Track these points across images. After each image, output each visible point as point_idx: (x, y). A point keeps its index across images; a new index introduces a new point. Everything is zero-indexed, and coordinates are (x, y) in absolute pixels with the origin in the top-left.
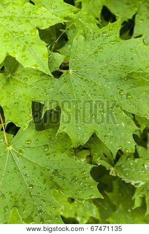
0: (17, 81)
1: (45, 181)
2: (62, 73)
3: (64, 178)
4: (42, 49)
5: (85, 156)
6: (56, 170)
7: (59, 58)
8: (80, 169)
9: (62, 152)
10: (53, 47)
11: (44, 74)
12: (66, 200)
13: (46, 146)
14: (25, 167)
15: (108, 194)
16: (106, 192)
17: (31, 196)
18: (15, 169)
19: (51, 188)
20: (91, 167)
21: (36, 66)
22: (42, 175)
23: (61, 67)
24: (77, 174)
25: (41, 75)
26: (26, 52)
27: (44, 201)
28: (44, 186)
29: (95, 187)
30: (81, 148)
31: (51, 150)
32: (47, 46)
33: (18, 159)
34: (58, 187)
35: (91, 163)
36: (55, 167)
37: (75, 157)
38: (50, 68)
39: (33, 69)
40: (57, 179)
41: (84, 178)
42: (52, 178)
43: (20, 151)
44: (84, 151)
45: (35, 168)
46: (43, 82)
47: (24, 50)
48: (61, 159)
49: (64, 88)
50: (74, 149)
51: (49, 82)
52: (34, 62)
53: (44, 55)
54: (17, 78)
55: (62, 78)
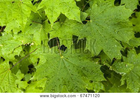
0: (65, 25)
1: (79, 73)
2: (87, 22)
3: (88, 71)
4: (78, 10)
5: (98, 61)
6: (84, 68)
7: (86, 15)
8: (95, 67)
9: (87, 59)
10: (83, 10)
11: (78, 22)
12: (89, 81)
13: (79, 56)
14: (69, 66)
15: (109, 79)
16: (107, 78)
17: (72, 80)
18: (65, 67)
19: (82, 76)
20: (100, 66)
21: (74, 18)
22: (77, 70)
23: (86, 19)
24: (94, 69)
25: (77, 23)
26: (70, 12)
27: (78, 82)
28: (78, 75)
29: (102, 75)
30: (96, 57)
31: (81, 58)
32: (80, 9)
33: (66, 62)
34: (85, 76)
35: (100, 64)
36: (84, 66)
37: (93, 61)
38: (81, 19)
39: (73, 20)
40: (84, 72)
41: (97, 71)
42: (82, 71)
43: (67, 58)
44: (97, 58)
45: (74, 67)
46: (78, 26)
47: (69, 11)
48: (86, 62)
49: (88, 28)
50: (93, 57)
51: (81, 26)
52: (74, 17)
53: (78, 13)
54: (65, 24)
55: (87, 24)
